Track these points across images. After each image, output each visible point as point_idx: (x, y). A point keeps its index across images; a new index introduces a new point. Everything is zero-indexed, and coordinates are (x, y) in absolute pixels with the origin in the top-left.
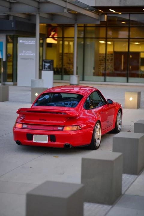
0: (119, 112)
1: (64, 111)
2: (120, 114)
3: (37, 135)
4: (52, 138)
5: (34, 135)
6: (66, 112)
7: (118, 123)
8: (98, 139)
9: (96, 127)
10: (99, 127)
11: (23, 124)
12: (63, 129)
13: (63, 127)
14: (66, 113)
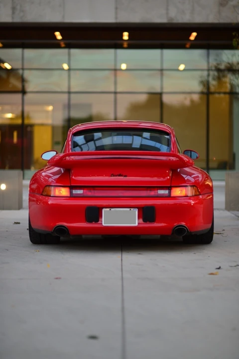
3: (112, 209)
4: (146, 213)
5: (104, 210)
11: (73, 188)
12: (170, 193)
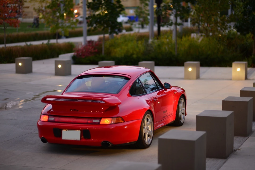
0: (182, 98)
1: (101, 98)
2: (183, 101)
5: (63, 130)
6: (104, 99)
7: (180, 113)
8: (149, 136)
9: (146, 119)
10: (150, 119)
11: (50, 116)
12: (100, 121)
13: (100, 119)
14: (104, 101)
